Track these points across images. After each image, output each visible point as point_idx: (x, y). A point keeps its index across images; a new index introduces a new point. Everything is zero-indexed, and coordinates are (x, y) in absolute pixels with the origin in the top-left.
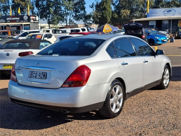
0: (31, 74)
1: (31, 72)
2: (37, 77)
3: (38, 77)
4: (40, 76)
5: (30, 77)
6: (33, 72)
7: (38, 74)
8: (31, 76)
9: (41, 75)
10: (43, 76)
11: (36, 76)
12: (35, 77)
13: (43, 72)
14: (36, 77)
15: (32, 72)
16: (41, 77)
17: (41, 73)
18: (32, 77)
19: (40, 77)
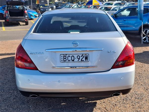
0: (64, 58)
1: (63, 56)
3: (76, 60)
4: (79, 59)
5: (63, 61)
7: (76, 57)
8: (65, 60)
9: (81, 58)
10: (84, 58)
12: (71, 61)
13: (83, 54)
14: (73, 60)
15: (65, 55)
16: (81, 60)
17: (80, 55)
18: (67, 61)
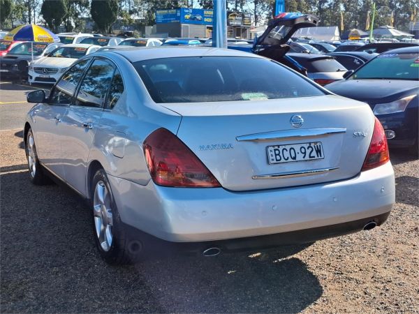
0: (276, 155)
1: (272, 149)
2: (297, 159)
3: (300, 157)
4: (305, 153)
5: (275, 161)
6: (279, 146)
7: (297, 150)
8: (278, 157)
9: (308, 151)
10: (314, 151)
11: (293, 155)
12: (290, 160)
13: (310, 143)
14: (295, 158)
15: (276, 148)
16: (310, 157)
17: (306, 146)
18: (283, 160)
19: (307, 157)
